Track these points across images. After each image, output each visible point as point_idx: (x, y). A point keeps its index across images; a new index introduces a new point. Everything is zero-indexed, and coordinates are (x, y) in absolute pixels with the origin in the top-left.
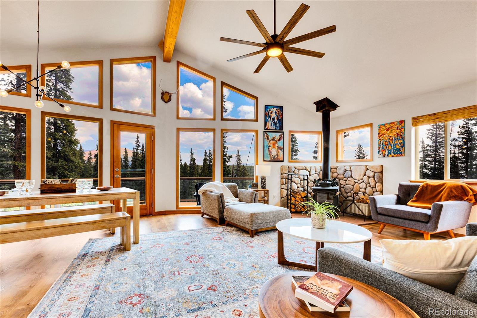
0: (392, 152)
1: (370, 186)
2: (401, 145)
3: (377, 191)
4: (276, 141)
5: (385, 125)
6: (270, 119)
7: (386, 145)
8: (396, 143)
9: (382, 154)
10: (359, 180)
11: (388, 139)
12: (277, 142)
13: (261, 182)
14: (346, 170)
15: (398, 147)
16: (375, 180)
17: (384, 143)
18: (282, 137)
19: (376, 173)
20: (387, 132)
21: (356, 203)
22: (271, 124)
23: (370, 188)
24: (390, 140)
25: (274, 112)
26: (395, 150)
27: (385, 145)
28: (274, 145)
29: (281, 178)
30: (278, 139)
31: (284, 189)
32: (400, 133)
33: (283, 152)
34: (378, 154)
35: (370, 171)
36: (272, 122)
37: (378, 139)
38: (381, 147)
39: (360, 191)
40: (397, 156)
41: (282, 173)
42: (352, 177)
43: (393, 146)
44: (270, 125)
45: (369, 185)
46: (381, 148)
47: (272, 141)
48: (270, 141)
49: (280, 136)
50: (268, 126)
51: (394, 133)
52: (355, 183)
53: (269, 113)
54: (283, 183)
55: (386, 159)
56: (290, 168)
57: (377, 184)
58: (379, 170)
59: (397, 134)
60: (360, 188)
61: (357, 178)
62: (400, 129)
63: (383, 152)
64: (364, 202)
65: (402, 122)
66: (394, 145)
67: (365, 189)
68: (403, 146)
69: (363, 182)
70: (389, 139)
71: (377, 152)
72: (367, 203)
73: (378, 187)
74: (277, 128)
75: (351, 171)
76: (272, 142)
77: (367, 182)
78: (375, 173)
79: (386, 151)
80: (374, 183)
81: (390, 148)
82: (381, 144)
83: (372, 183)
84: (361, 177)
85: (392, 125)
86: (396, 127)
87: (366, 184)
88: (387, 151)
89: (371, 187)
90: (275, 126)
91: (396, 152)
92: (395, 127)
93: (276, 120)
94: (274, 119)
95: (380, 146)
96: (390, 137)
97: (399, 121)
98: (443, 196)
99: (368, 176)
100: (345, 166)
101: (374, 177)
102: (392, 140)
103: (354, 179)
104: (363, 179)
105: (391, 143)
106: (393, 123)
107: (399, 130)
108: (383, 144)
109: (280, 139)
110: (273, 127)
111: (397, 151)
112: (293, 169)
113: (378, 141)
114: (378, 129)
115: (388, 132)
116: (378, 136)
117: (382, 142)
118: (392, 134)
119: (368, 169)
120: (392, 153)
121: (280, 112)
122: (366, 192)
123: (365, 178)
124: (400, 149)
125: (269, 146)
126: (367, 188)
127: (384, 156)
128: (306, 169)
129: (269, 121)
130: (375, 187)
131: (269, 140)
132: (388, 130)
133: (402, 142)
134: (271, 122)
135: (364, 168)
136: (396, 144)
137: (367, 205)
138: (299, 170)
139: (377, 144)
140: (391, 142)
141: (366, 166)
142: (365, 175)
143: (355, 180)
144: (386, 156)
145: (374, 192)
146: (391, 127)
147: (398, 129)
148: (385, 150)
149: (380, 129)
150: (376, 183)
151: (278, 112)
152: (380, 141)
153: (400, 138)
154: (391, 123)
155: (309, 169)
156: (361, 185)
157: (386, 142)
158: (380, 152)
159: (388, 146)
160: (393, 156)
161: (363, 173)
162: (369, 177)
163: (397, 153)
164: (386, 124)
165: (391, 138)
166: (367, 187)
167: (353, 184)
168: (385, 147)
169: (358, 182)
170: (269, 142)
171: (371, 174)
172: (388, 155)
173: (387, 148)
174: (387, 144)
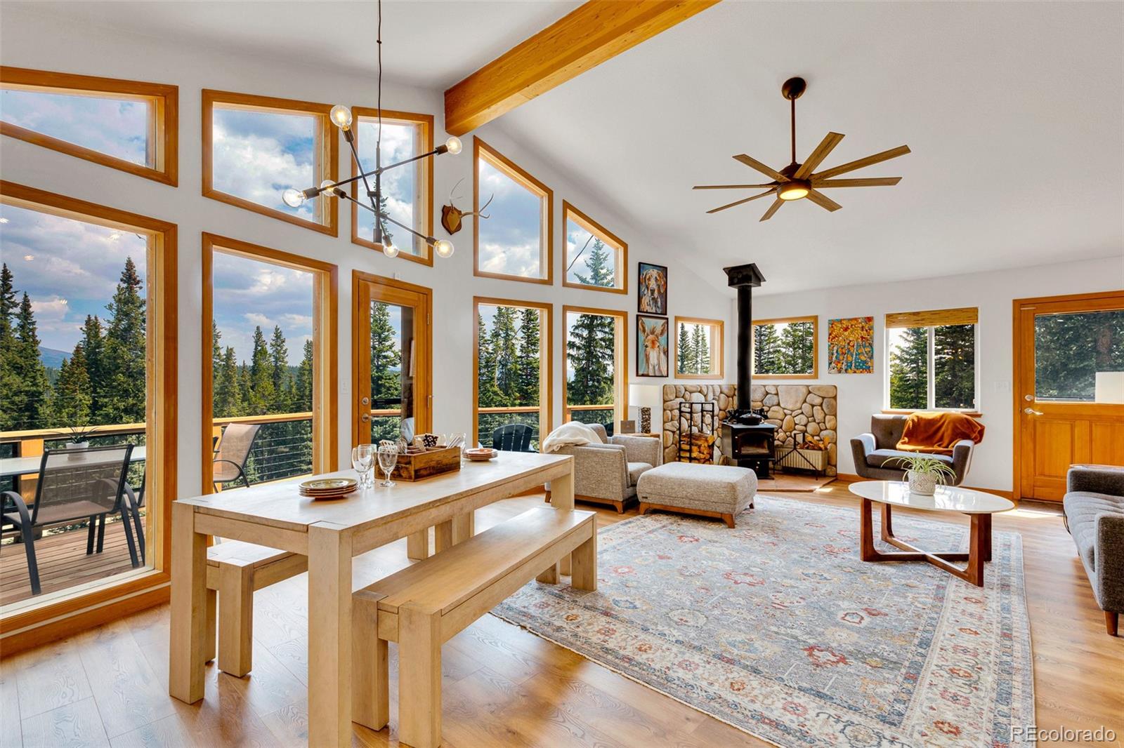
0: (853, 365)
1: (815, 421)
2: (867, 354)
3: (826, 429)
4: (656, 335)
5: (840, 321)
6: (648, 290)
7: (843, 353)
8: (860, 351)
9: (836, 369)
10: (792, 411)
11: (846, 344)
12: (658, 338)
14: (767, 393)
15: (863, 358)
16: (822, 409)
17: (840, 350)
18: (666, 328)
19: (825, 400)
21: (799, 450)
22: (650, 301)
23: (814, 423)
24: (849, 347)
25: (654, 277)
26: (859, 362)
27: (841, 353)
28: (653, 343)
29: (664, 410)
30: (660, 331)
31: (669, 430)
32: (867, 336)
33: (667, 359)
34: (829, 367)
35: (816, 394)
36: (651, 298)
37: (829, 343)
38: (834, 356)
39: (795, 429)
40: (861, 372)
41: (667, 398)
42: (778, 404)
43: (854, 356)
44: (647, 303)
45: (813, 418)
46: (834, 358)
47: (651, 335)
48: (648, 335)
49: (662, 325)
50: (644, 305)
51: (857, 335)
52: (786, 415)
53: (647, 280)
54: (668, 419)
55: (843, 376)
56: (678, 389)
57: (827, 417)
58: (831, 395)
59: (862, 338)
60: (796, 424)
61: (790, 407)
62: (867, 331)
63: (837, 365)
64: (816, 448)
65: (869, 319)
66: (856, 355)
67: (806, 426)
68: (871, 357)
69: (802, 413)
70: (849, 344)
71: (827, 365)
72: (820, 449)
73: (829, 422)
74: (658, 310)
75: (777, 394)
76: (651, 337)
77: (810, 413)
78: (823, 398)
80: (823, 415)
81: (850, 359)
82: (835, 351)
83: (819, 415)
84: (798, 405)
85: (854, 322)
86: (860, 325)
87: (808, 418)
88: (845, 363)
89: (817, 421)
90: (655, 306)
91: (859, 365)
93: (656, 294)
94: (653, 291)
95: (833, 354)
96: (851, 341)
97: (865, 318)
98: (946, 435)
99: (810, 404)
100: (765, 386)
101: (821, 405)
102: (853, 346)
103: (784, 409)
104: (801, 408)
105: (852, 351)
106: (856, 319)
107: (865, 332)
108: (837, 351)
109: (662, 333)
110: (652, 309)
111: (861, 365)
112: (683, 391)
113: (829, 346)
114: (829, 327)
115: (846, 333)
116: (829, 338)
117: (835, 348)
118: (854, 336)
119: (810, 392)
120: (853, 367)
121: (663, 278)
122: (806, 431)
123: (806, 408)
124: (865, 362)
125: (646, 346)
126: (810, 424)
127: (840, 371)
128: (700, 392)
129: (645, 295)
130: (824, 423)
131: (646, 333)
132: (846, 329)
133: (869, 351)
134: (648, 298)
135: (804, 390)
136: (860, 354)
137: (820, 452)
138: (691, 393)
139: (827, 352)
140: (852, 348)
141: (808, 386)
142: (805, 401)
143: (785, 411)
144: (843, 371)
145: (821, 430)
146: (852, 325)
147: (863, 330)
148: (842, 362)
149: (832, 327)
150: (826, 415)
151: (660, 278)
152: (832, 346)
153: (867, 345)
154: (851, 320)
155: (705, 390)
156: (797, 420)
157: (842, 348)
158: (833, 365)
159: (846, 356)
160: (855, 372)
161: (801, 399)
162: (813, 406)
163: (862, 368)
164: (844, 320)
165: (852, 343)
166: (808, 422)
167: (781, 416)
168: (841, 357)
169: (791, 415)
170: (647, 337)
171: (818, 400)
172: (846, 370)
173: (845, 359)
174: (844, 351)
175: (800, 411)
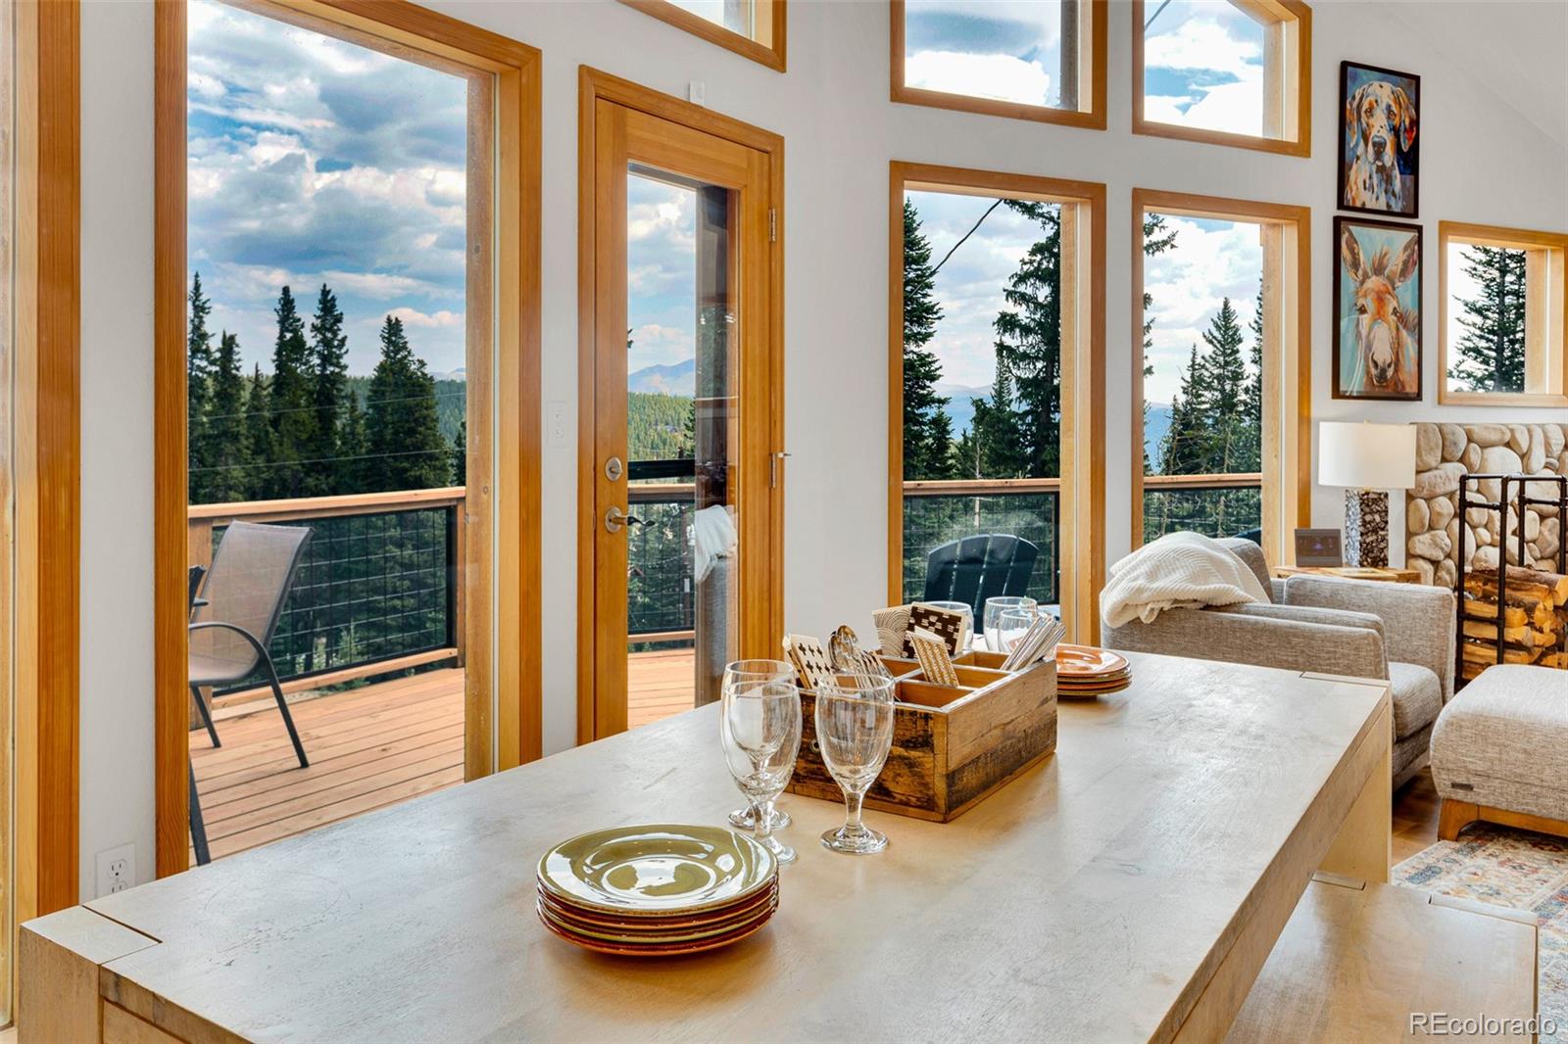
4: (1388, 278)
6: (1366, 145)
12: (1393, 285)
13: (1364, 523)
18: (1416, 257)
22: (1370, 177)
25: (1384, 106)
28: (1380, 300)
29: (1410, 498)
30: (1400, 266)
31: (1424, 558)
33: (1417, 346)
36: (1374, 168)
44: (1365, 182)
47: (1374, 278)
48: (1366, 276)
49: (1405, 249)
50: (1354, 188)
53: (1363, 114)
54: (1423, 526)
56: (1449, 437)
74: (1393, 202)
76: (1374, 282)
90: (1386, 192)
93: (1389, 156)
94: (1379, 148)
109: (1404, 273)
110: (1377, 198)
112: (1461, 442)
121: (1407, 109)
125: (1361, 311)
128: (1509, 446)
129: (1358, 158)
131: (1360, 272)
134: (1367, 167)
138: (1485, 448)
151: (1401, 107)
155: (1522, 440)
170: (1362, 283)
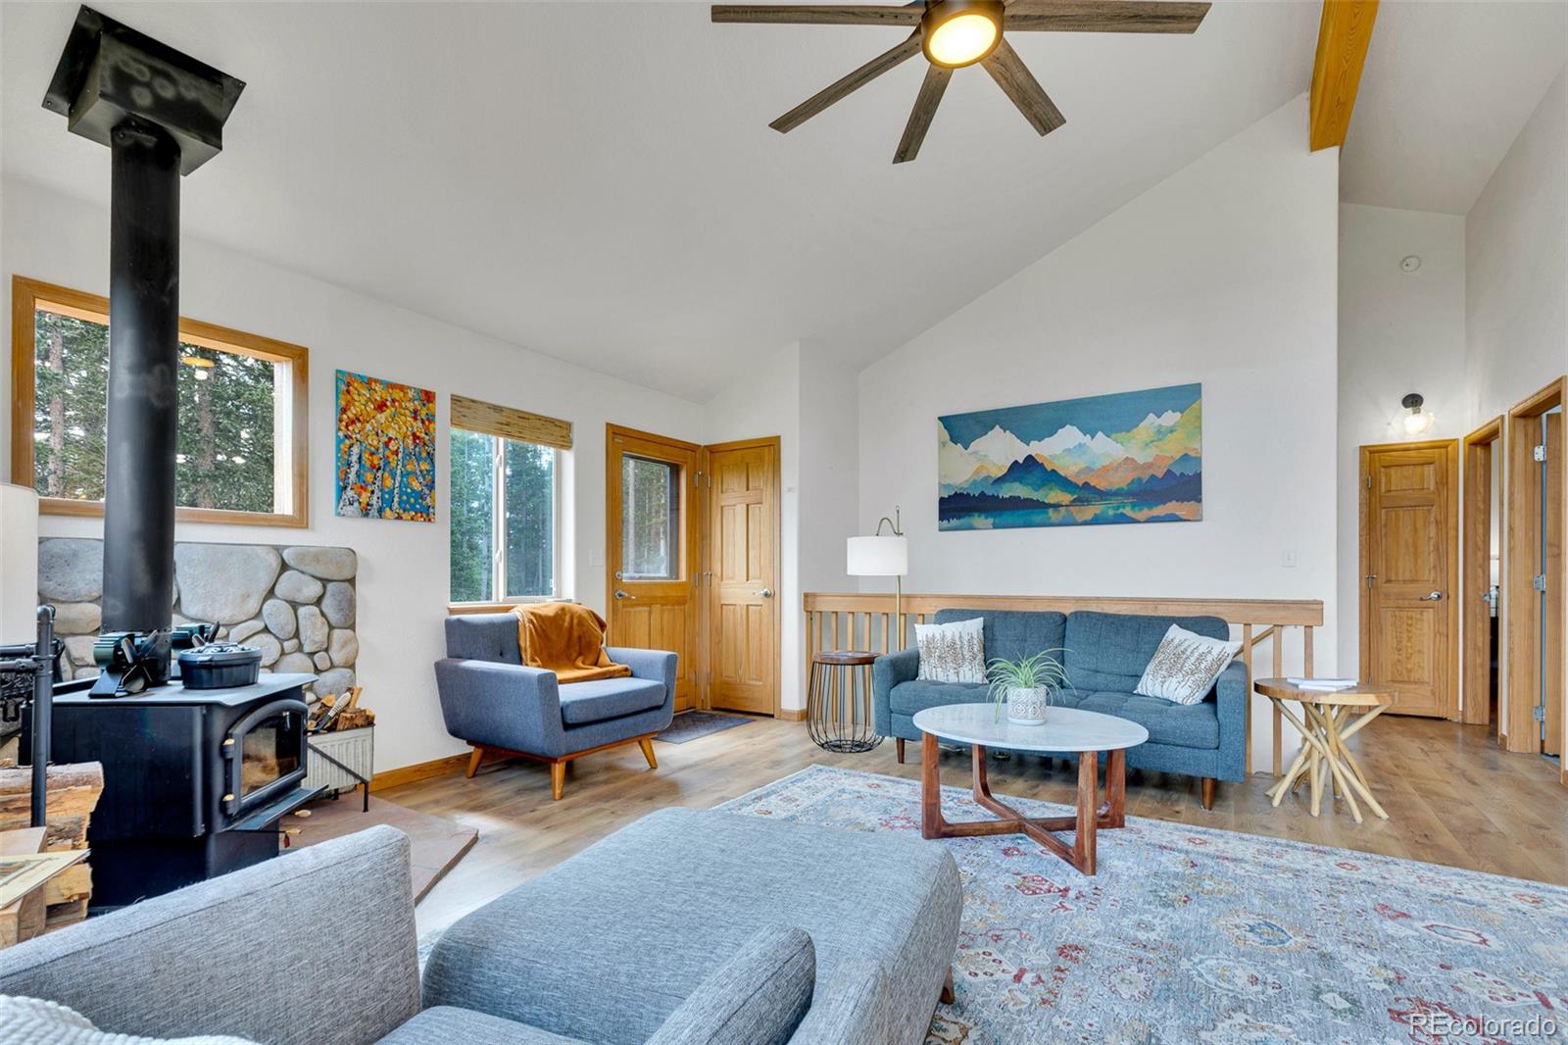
0: (396, 499)
1: (300, 648)
2: (424, 477)
3: (332, 666)
5: (369, 382)
7: (373, 466)
8: (409, 468)
9: (356, 504)
10: (231, 626)
11: (381, 445)
15: (416, 485)
16: (323, 614)
17: (366, 456)
19: (330, 586)
20: (379, 416)
23: (298, 656)
24: (388, 453)
26: (407, 494)
27: (368, 464)
32: (423, 435)
34: (339, 498)
35: (302, 572)
37: (341, 434)
38: (352, 471)
40: (412, 519)
43: (398, 478)
45: (295, 641)
46: (352, 476)
51: (405, 428)
55: (372, 526)
57: (335, 634)
58: (345, 573)
59: (415, 437)
61: (224, 612)
62: (423, 422)
63: (360, 495)
65: (428, 397)
66: (402, 476)
67: (269, 665)
68: (431, 486)
69: (266, 630)
70: (387, 444)
71: (335, 489)
73: (338, 646)
77: (289, 628)
78: (325, 582)
79: (373, 492)
80: (324, 629)
81: (389, 483)
82: (354, 458)
83: (312, 630)
84: (252, 606)
85: (398, 395)
86: (411, 405)
87: (281, 641)
88: (377, 493)
89: (307, 648)
91: (408, 501)
92: (406, 408)
95: (349, 465)
96: (390, 439)
97: (422, 391)
99: (287, 601)
101: (318, 602)
102: (396, 453)
104: (260, 613)
105: (393, 465)
106: (402, 388)
107: (420, 424)
108: (360, 458)
111: (412, 500)
113: (339, 442)
115: (382, 417)
116: (341, 421)
117: (356, 450)
118: (398, 428)
119: (284, 567)
120: (396, 505)
123: (277, 613)
124: (419, 496)
126: (288, 659)
127: (365, 512)
130: (327, 651)
132: (381, 407)
133: (428, 472)
135: (273, 561)
136: (409, 474)
139: (335, 454)
140: (393, 458)
141: (278, 549)
142: (271, 593)
144: (374, 512)
145: (319, 673)
146: (393, 401)
147: (415, 419)
148: (370, 488)
149: (348, 392)
150: (331, 628)
152: (347, 442)
153: (424, 455)
154: (392, 386)
157: (372, 454)
158: (350, 493)
159: (379, 474)
160: (399, 518)
161: (261, 586)
162: (295, 604)
163: (413, 508)
164: (376, 381)
165: (393, 446)
166: (279, 653)
168: (369, 477)
171: (313, 589)
172: (380, 511)
173: (378, 483)
174: (376, 462)
175: (258, 625)
